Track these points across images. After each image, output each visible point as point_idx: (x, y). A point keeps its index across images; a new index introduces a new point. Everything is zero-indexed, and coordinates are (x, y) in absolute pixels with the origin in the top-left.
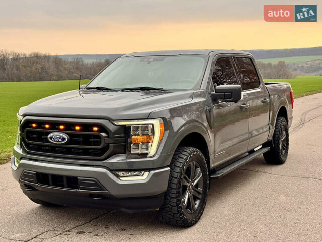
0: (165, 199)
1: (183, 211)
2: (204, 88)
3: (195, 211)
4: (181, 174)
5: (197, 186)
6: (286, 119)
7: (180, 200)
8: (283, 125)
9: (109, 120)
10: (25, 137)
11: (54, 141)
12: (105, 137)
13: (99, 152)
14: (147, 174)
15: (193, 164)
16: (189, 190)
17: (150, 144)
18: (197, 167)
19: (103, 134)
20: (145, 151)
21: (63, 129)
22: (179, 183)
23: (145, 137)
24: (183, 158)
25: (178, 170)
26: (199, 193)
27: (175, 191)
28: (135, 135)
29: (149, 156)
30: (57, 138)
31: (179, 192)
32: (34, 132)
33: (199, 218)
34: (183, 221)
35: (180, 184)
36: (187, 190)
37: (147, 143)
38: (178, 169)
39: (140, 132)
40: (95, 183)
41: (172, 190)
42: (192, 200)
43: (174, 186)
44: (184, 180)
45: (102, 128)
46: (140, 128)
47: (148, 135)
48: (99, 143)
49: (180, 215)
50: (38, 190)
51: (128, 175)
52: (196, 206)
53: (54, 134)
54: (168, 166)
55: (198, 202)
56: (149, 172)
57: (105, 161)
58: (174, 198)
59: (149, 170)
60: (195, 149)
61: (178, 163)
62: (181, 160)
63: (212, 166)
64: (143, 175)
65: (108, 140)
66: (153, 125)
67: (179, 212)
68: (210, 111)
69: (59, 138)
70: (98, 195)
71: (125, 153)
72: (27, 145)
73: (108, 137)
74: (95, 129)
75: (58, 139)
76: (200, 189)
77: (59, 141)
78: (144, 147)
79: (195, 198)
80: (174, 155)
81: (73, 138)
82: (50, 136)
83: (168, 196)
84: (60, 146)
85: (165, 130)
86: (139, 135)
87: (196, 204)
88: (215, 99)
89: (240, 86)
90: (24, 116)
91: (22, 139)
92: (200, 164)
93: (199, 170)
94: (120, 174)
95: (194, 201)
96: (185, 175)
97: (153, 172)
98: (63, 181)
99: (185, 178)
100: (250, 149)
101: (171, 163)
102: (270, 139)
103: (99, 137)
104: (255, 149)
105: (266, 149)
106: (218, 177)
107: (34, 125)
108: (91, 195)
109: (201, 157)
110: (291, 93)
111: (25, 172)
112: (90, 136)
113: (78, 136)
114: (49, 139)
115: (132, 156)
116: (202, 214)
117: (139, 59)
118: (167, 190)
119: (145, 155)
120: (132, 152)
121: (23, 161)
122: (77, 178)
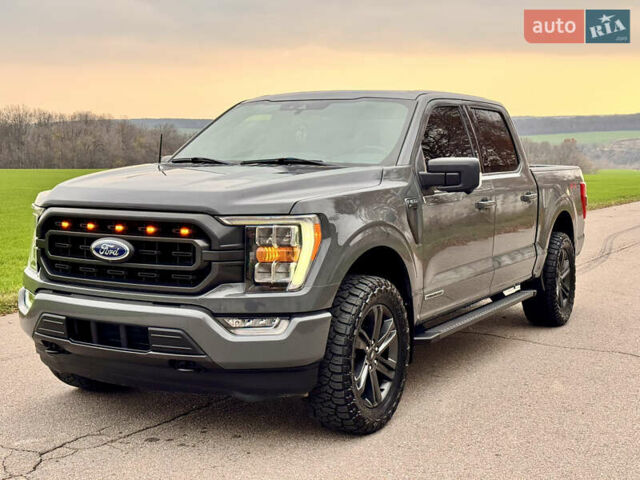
0: (320, 375)
1: (356, 400)
2: (404, 162)
3: (381, 404)
4: (354, 328)
5: (385, 353)
6: (571, 235)
7: (349, 379)
8: (565, 249)
9: (213, 216)
10: (46, 247)
11: (104, 255)
12: (205, 248)
13: (191, 277)
14: (284, 323)
15: (379, 311)
16: (370, 360)
17: (293, 265)
18: (385, 317)
19: (200, 243)
20: (281, 279)
21: (122, 233)
22: (349, 344)
23: (284, 250)
24: (357, 296)
25: (347, 318)
26: (390, 369)
27: (340, 360)
28: (264, 246)
29: (290, 287)
30: (109, 249)
31: (349, 363)
32: (64, 238)
33: (389, 418)
34: (356, 421)
35: (351, 347)
36: (366, 361)
37: (286, 262)
38: (348, 316)
39: (273, 239)
40: (181, 340)
41: (336, 358)
42: (374, 380)
43: (339, 351)
44: (359, 340)
45: (198, 231)
46: (274, 232)
47: (289, 246)
48: (191, 260)
49: (351, 408)
50: (69, 353)
51: (248, 324)
52: (383, 395)
53: (105, 243)
54: (327, 310)
55: (386, 386)
56: (290, 320)
57: (203, 296)
58: (340, 374)
59: (289, 316)
60: (383, 281)
61: (349, 306)
62: (354, 300)
63: (418, 317)
64: (277, 326)
65: (209, 255)
66: (299, 226)
67: (347, 401)
68: (415, 207)
69: (114, 249)
70: (188, 364)
71: (242, 281)
72: (51, 264)
73: (210, 248)
74: (185, 231)
75: (111, 252)
76: (392, 361)
77: (112, 256)
78: (280, 269)
79: (382, 379)
80: (341, 289)
81: (141, 250)
82: (94, 245)
83: (326, 370)
84: (114, 266)
85: (324, 237)
86: (270, 245)
87: (382, 390)
88: (426, 185)
89: (477, 160)
90: (46, 206)
91: (41, 253)
92: (392, 310)
93: (390, 323)
94: (232, 322)
95: (380, 385)
96: (362, 331)
97: (297, 320)
98: (118, 337)
99: (361, 335)
100: (495, 290)
101: (334, 306)
102: (538, 274)
103: (191, 248)
104: (506, 293)
105: (530, 294)
106: (430, 340)
107: (65, 224)
108: (174, 363)
109: (395, 296)
110: (582, 187)
111: (45, 317)
112: (173, 246)
113: (150, 245)
114: (94, 252)
115: (257, 288)
116: (394, 411)
117: (278, 106)
118: (325, 357)
119: (282, 287)
120: (257, 281)
121: (41, 296)
122: (146, 328)
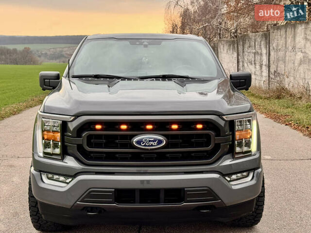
9: (218, 116)
10: (84, 143)
11: (145, 145)
13: (206, 154)
14: (251, 174)
17: (251, 140)
19: (213, 133)
21: (152, 130)
29: (253, 153)
30: (150, 141)
40: (207, 192)
53: (145, 137)
57: (218, 165)
59: (253, 170)
69: (153, 141)
72: (88, 154)
73: (217, 136)
74: (200, 126)
75: (152, 143)
77: (152, 145)
82: (135, 139)
107: (98, 127)
111: (93, 191)
112: (191, 136)
114: (136, 144)
120: (236, 151)
122: (183, 189)
